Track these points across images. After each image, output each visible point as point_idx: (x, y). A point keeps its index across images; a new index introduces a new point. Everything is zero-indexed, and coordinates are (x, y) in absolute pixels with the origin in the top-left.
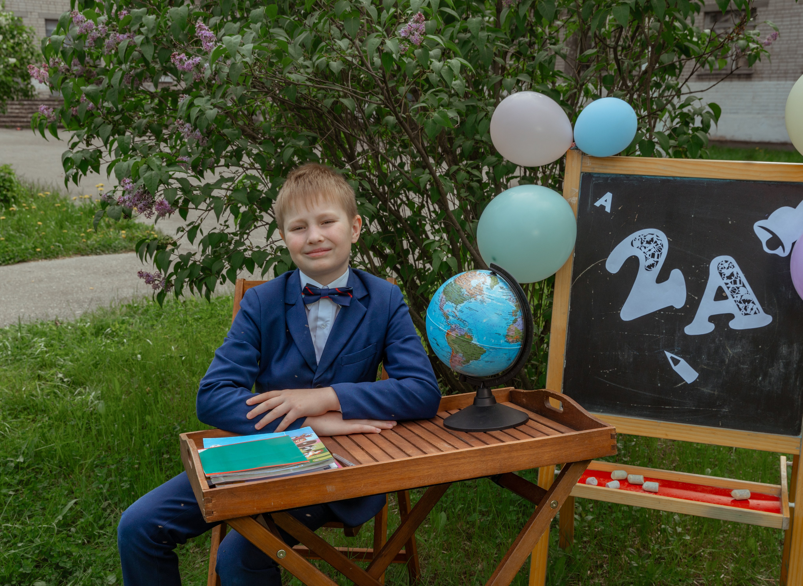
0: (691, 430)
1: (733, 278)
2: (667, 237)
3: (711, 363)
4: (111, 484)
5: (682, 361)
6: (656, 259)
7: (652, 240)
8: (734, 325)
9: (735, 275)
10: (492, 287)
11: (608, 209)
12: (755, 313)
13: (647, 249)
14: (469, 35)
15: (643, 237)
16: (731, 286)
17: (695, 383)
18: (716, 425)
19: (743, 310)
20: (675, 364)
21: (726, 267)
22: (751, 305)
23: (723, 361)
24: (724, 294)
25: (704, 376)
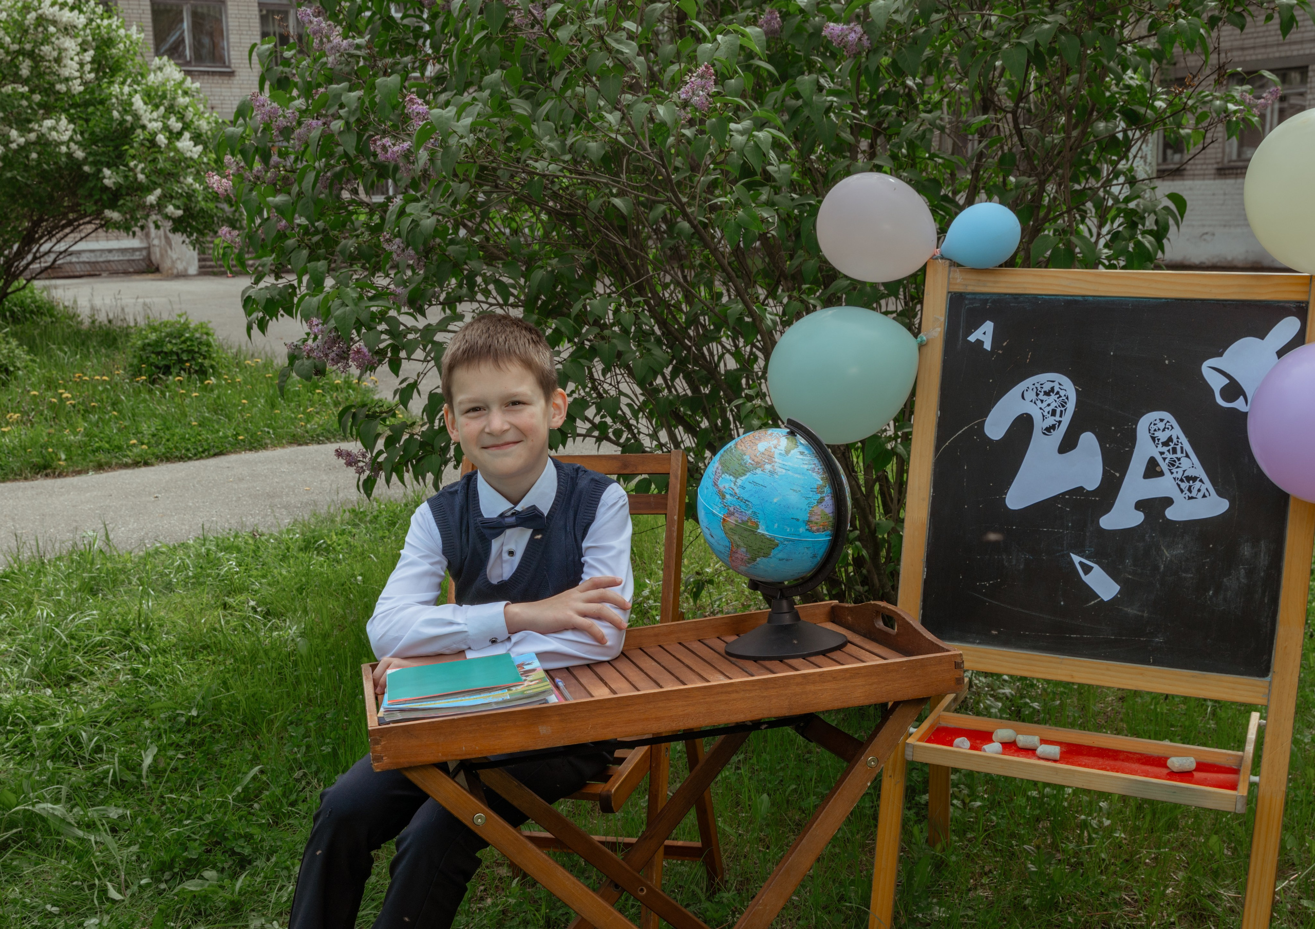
1: (1172, 445)
2: (1075, 385)
3: (1139, 571)
4: (308, 747)
5: (1096, 568)
6: (1057, 418)
7: (1052, 389)
8: (1171, 514)
9: (1175, 440)
10: (787, 452)
11: (988, 346)
12: (1204, 496)
13: (1045, 404)
14: (800, 102)
15: (1038, 386)
16: (1169, 456)
17: (1114, 599)
18: (1144, 660)
19: (1186, 491)
20: (1086, 573)
21: (1162, 428)
22: (1197, 484)
23: (1156, 568)
24: (1158, 469)
25: (1128, 589)
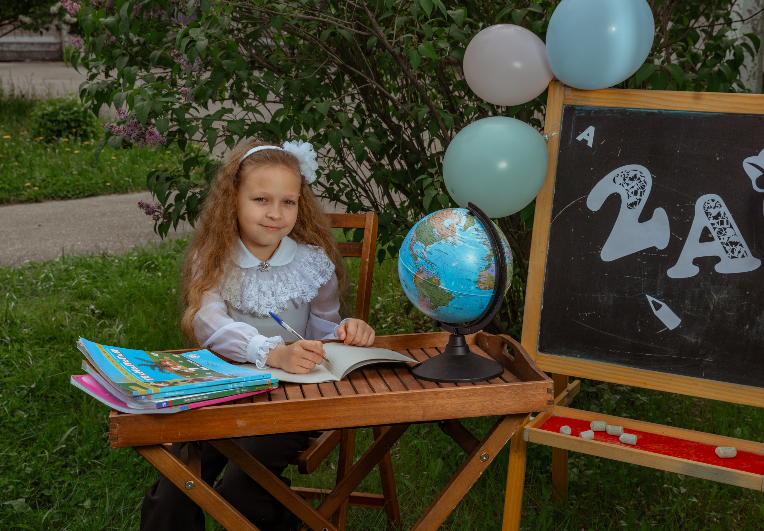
0: (671, 380)
1: (720, 219)
2: (651, 173)
3: (695, 309)
5: (664, 306)
6: (638, 197)
7: (635, 176)
8: (719, 268)
9: (722, 215)
10: (466, 228)
11: (590, 144)
12: (743, 256)
13: (630, 186)
15: (625, 173)
16: (718, 226)
17: (677, 329)
18: (698, 375)
19: (730, 252)
20: (657, 309)
21: (713, 207)
22: (738, 248)
23: (707, 307)
24: (710, 236)
25: (687, 322)
